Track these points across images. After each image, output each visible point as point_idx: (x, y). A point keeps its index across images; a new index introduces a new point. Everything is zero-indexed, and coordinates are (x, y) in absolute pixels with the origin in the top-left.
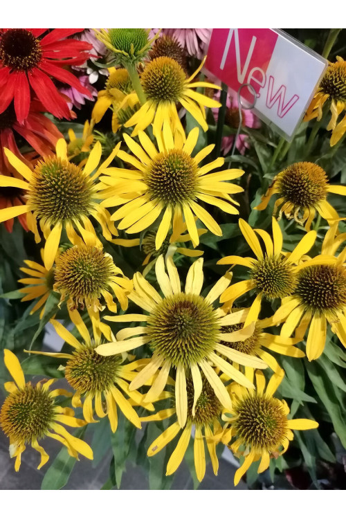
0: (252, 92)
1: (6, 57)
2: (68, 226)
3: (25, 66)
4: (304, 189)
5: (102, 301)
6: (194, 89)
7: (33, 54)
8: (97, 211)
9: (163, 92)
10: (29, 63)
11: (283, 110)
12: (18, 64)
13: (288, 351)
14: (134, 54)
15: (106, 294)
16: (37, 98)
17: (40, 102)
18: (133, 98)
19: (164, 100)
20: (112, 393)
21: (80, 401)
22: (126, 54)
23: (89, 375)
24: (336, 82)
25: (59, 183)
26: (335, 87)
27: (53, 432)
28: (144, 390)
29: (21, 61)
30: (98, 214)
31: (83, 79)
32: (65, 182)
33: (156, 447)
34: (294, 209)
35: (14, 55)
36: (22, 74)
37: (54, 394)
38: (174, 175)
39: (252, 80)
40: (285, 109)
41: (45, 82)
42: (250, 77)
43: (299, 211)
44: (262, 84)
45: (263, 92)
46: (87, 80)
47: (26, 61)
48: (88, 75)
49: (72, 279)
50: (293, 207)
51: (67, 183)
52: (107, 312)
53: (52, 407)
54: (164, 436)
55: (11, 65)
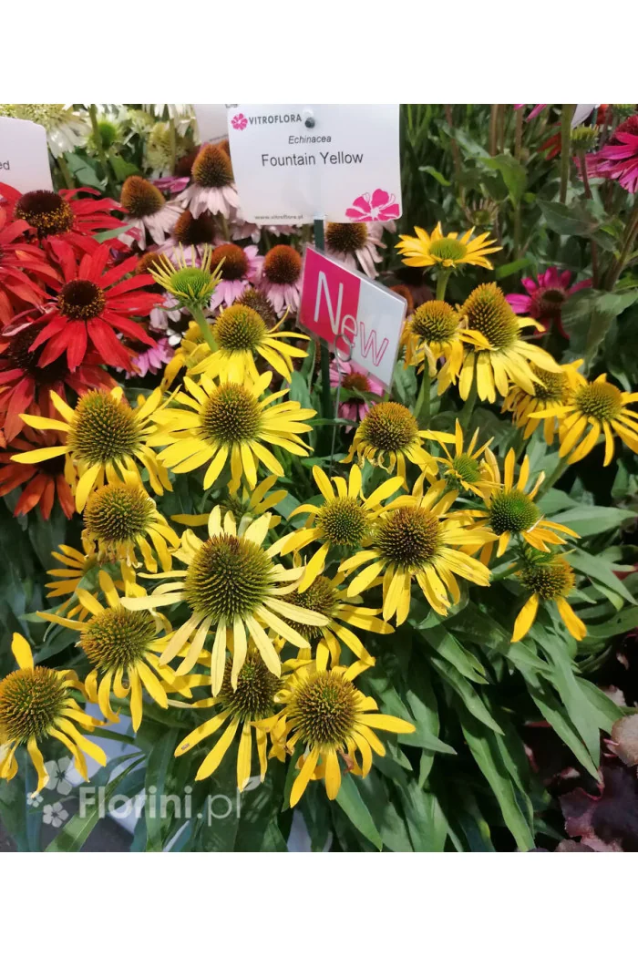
0: (347, 342)
1: (65, 306)
2: (109, 466)
3: (85, 315)
4: (383, 428)
5: (139, 555)
6: (279, 339)
7: (95, 303)
8: (144, 453)
9: (236, 339)
10: (89, 312)
11: (377, 357)
12: (76, 313)
13: (372, 626)
14: (196, 296)
15: (141, 540)
16: (97, 351)
17: (99, 356)
18: (205, 347)
19: (238, 348)
20: (138, 670)
21: (95, 683)
22: (186, 296)
23: (109, 635)
24: (425, 320)
25: (102, 415)
26: (424, 326)
27: (58, 728)
28: (176, 663)
29: (81, 310)
30: (145, 457)
31: (162, 342)
32: (107, 415)
33: (188, 745)
34: (377, 452)
35: (73, 304)
36: (81, 324)
37: (68, 683)
38: (227, 407)
39: (345, 329)
40: (379, 356)
41: (106, 332)
42: (343, 326)
43: (383, 455)
44: (354, 332)
45: (356, 340)
46: (167, 342)
47: (86, 309)
48: (168, 337)
49: (101, 514)
50: (375, 450)
51: (110, 416)
52: (144, 569)
53: (61, 699)
54: (200, 732)
55: (69, 315)
